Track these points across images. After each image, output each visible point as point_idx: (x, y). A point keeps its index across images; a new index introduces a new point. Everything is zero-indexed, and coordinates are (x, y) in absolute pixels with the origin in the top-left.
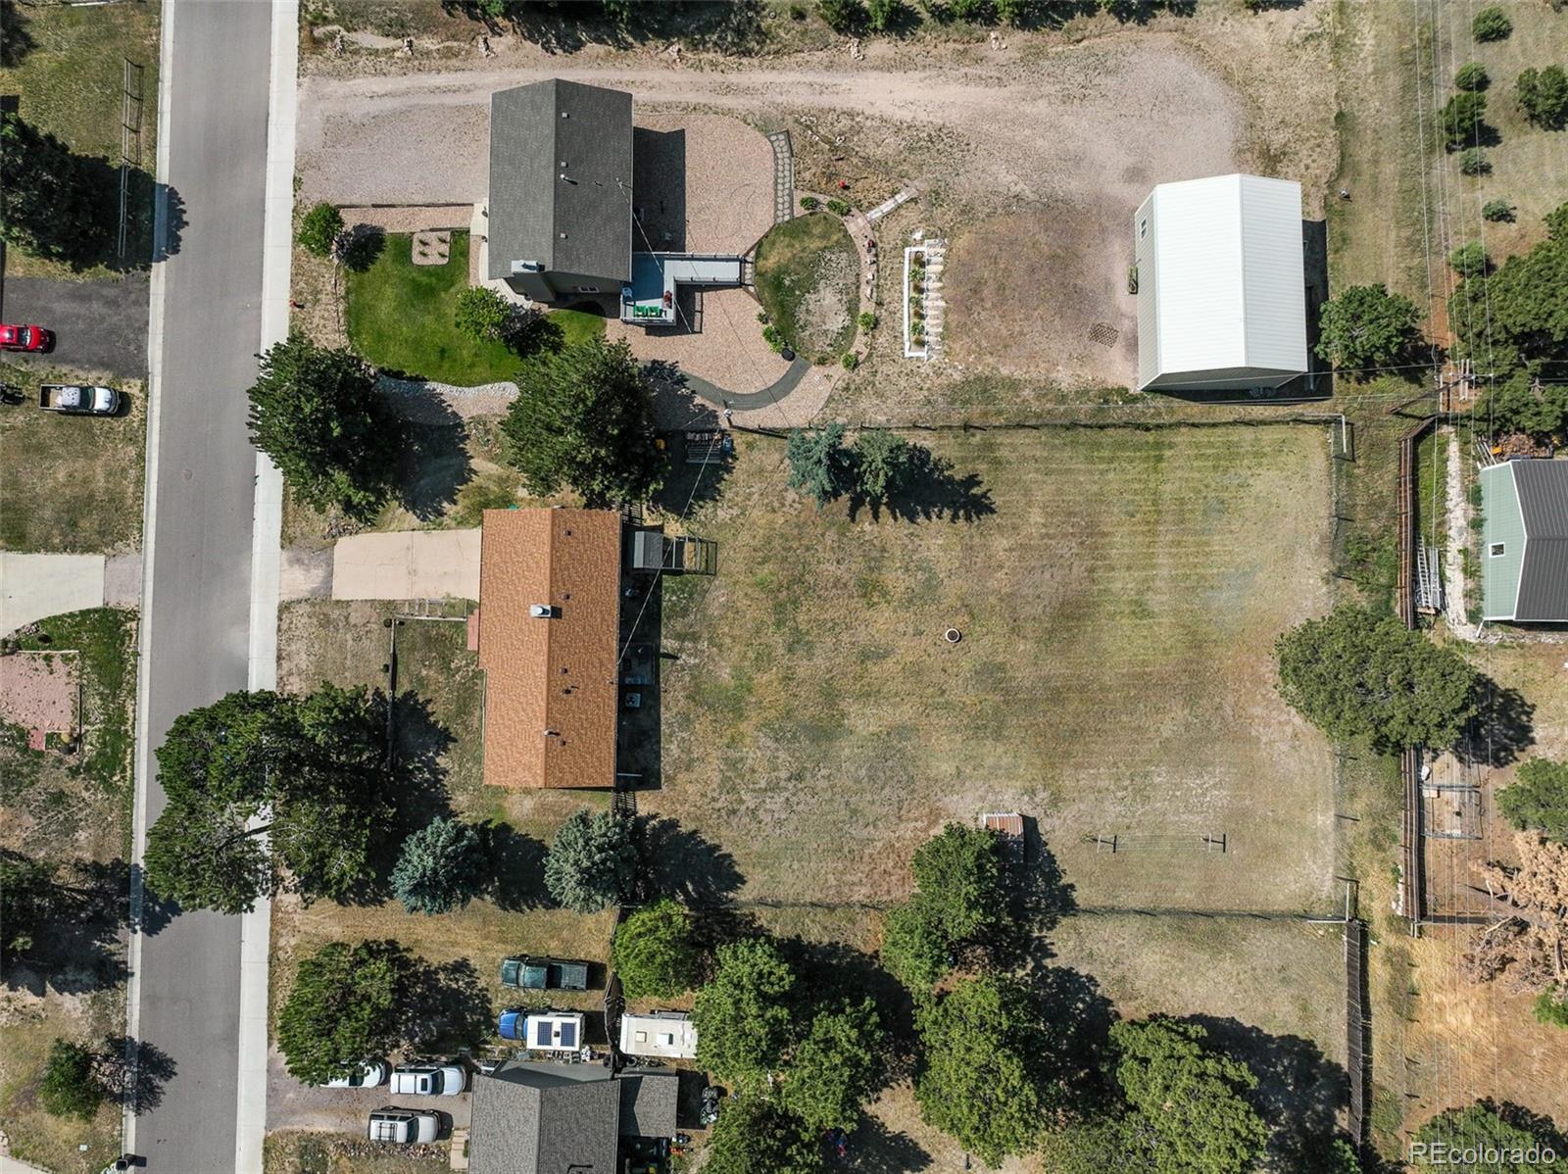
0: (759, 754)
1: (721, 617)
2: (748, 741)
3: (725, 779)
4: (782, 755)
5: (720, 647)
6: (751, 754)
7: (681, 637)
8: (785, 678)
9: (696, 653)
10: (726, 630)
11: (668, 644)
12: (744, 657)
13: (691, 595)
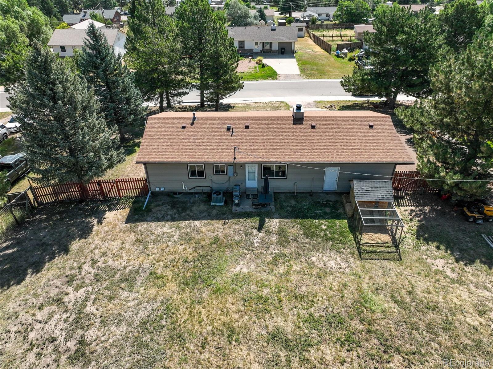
0: (132, 304)
1: (311, 265)
2: (153, 291)
3: (112, 272)
4: (119, 331)
5: (275, 262)
6: (134, 295)
7: (281, 233)
8: (232, 331)
9: (264, 244)
10: (295, 268)
11: (274, 224)
12: (261, 285)
13: (331, 239)
